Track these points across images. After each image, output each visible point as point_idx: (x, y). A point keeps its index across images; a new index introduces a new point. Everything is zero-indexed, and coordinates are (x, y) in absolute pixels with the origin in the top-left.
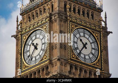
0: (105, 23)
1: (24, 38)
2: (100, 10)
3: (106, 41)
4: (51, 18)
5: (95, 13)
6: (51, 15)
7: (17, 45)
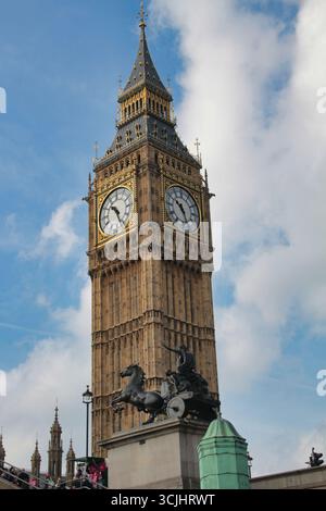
0: (206, 182)
1: (100, 200)
2: (198, 166)
3: (208, 207)
4: (138, 171)
5: (193, 169)
6: (138, 167)
7: (90, 210)
